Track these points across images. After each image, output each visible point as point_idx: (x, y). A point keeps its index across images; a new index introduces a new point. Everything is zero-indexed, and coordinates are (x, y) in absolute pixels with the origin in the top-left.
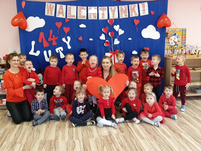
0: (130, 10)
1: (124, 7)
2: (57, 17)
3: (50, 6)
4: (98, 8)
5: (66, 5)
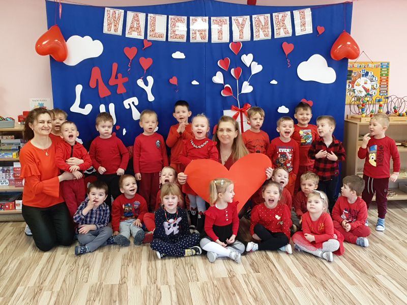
0: (274, 24)
1: (263, 18)
2: (126, 36)
3: (114, 16)
4: (210, 19)
5: (145, 14)
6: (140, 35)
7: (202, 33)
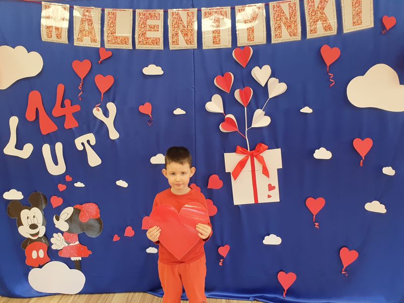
0: (306, 15)
1: (287, 6)
6: (94, 41)
7: (187, 34)
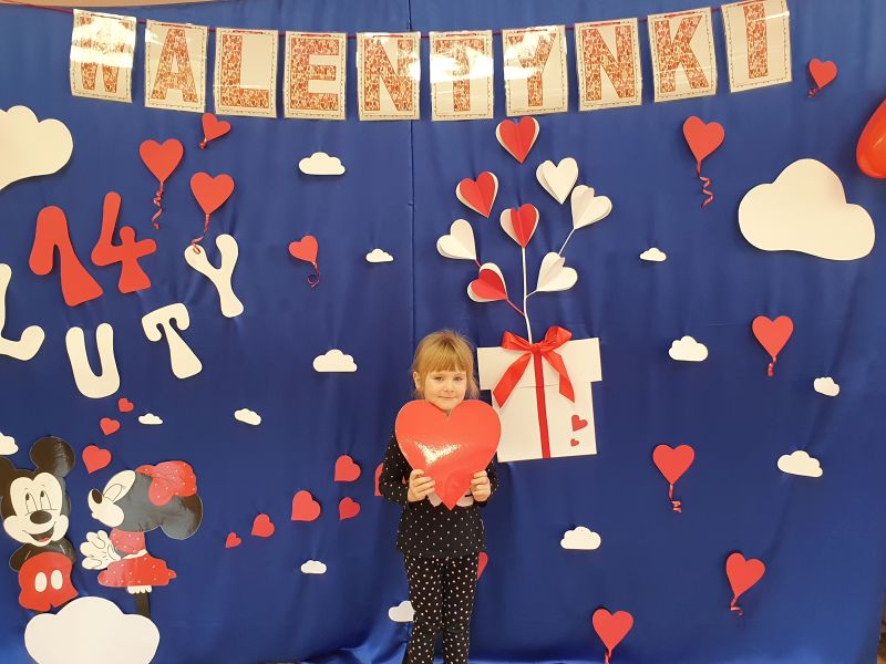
0: (653, 53)
1: (612, 34)
2: (148, 105)
6: (192, 98)
7: (397, 88)
